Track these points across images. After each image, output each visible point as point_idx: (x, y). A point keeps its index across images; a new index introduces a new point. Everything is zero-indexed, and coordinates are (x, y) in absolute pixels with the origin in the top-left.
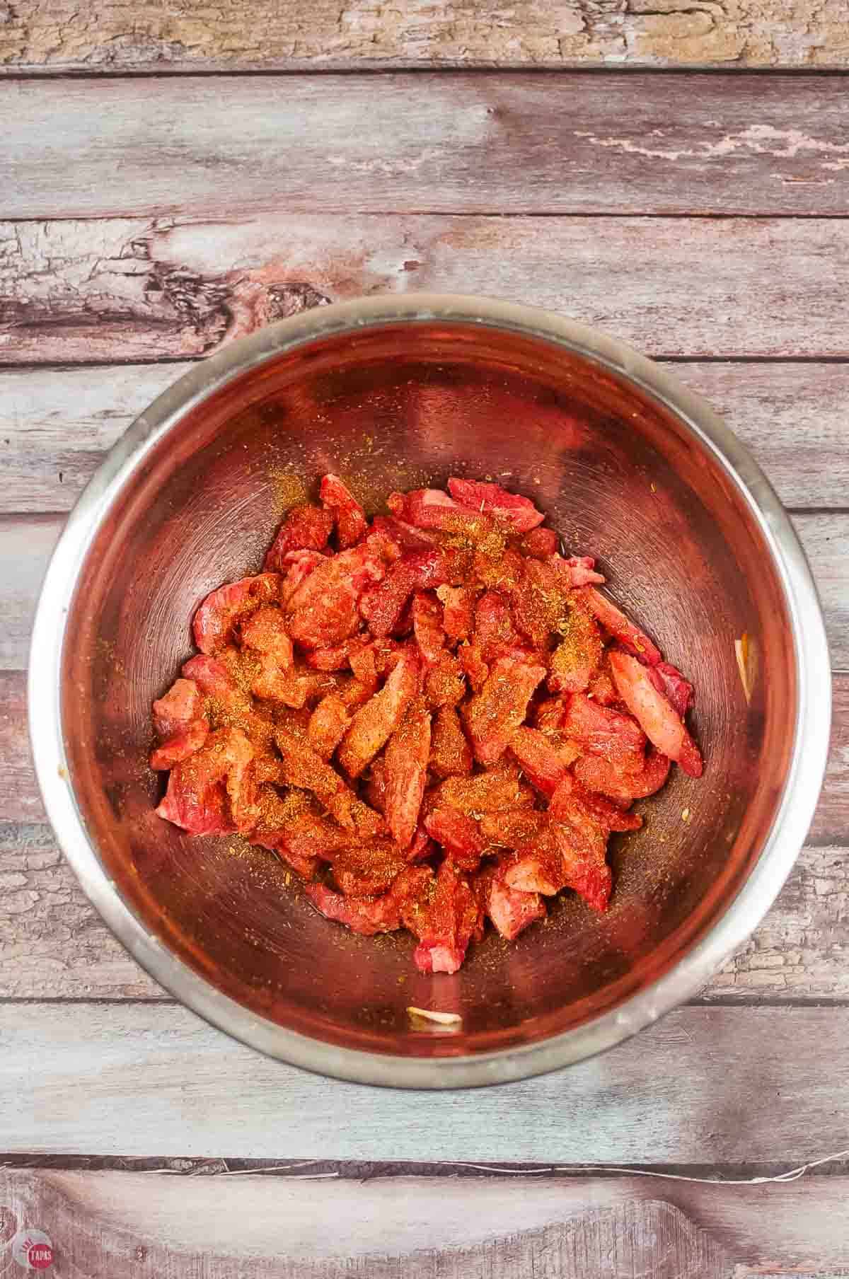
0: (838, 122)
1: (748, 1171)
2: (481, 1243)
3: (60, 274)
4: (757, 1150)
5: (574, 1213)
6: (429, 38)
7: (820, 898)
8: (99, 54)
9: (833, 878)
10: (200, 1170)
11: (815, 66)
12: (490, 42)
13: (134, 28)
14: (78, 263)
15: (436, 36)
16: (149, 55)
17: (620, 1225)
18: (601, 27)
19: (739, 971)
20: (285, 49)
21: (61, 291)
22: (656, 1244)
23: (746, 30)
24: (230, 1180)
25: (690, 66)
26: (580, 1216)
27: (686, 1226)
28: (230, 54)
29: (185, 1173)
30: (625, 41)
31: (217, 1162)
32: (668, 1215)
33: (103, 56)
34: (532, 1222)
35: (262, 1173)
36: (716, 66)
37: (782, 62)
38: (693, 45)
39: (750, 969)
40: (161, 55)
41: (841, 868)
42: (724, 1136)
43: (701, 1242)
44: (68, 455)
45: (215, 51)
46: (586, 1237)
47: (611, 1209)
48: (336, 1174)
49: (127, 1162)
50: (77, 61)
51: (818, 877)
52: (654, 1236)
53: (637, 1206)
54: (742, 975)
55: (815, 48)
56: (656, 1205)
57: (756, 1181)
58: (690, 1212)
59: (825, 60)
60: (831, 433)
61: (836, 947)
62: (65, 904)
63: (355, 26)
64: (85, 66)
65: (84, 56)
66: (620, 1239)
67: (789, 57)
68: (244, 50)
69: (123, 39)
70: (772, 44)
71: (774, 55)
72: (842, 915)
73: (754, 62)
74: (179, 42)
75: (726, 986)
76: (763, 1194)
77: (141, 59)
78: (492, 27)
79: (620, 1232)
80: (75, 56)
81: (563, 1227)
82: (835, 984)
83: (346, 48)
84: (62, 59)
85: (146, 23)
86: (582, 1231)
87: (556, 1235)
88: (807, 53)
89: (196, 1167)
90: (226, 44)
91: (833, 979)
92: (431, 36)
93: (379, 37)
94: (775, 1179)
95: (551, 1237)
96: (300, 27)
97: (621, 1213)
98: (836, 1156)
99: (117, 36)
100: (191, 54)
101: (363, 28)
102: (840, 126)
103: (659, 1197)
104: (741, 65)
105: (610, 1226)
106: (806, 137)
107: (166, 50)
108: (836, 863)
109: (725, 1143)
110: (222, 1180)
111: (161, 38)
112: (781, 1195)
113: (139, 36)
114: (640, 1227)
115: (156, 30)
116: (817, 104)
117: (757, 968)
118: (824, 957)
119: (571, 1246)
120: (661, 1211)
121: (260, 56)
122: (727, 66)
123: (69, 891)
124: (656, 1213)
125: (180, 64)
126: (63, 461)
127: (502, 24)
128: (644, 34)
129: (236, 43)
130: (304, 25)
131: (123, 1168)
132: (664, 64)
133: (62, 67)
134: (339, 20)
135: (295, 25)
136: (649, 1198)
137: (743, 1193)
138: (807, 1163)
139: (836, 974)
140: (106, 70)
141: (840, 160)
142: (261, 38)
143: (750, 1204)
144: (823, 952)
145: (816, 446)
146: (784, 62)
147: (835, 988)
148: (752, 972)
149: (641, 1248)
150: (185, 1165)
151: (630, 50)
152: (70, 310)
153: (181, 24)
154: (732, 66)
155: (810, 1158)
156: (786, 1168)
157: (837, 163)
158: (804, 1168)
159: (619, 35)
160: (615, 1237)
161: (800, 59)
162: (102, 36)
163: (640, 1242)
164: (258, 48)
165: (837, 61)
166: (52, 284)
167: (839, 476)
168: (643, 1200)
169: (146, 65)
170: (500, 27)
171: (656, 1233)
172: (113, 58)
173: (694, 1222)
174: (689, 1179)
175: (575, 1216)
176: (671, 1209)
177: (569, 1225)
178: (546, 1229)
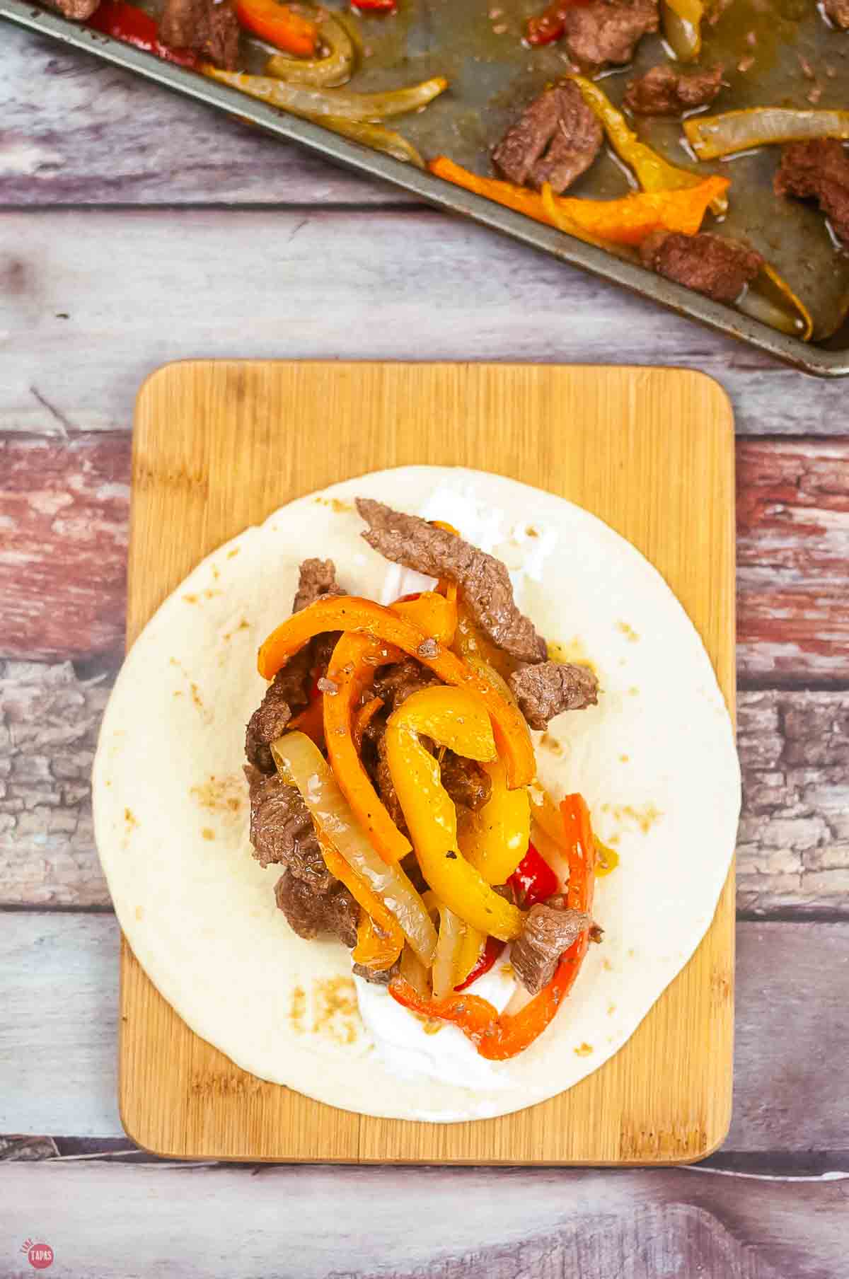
1: (816, 1162)
2: (427, 1264)
4: (831, 1133)
5: (562, 1222)
10: (17, 1153)
17: (629, 1239)
19: (808, 871)
22: (682, 1267)
24: (63, 1168)
26: (572, 1228)
27: (725, 1242)
31: (44, 1141)
32: (699, 1225)
34: (502, 1236)
35: (109, 1159)
39: (822, 869)
42: (784, 1111)
43: (746, 1264)
46: (579, 1258)
47: (614, 1216)
52: (680, 1257)
53: (653, 1212)
54: (811, 876)
56: (682, 1210)
57: (829, 1176)
58: (734, 1224)
66: (630, 1261)
75: (789, 893)
76: (838, 1196)
79: (628, 1251)
81: (545, 1243)
86: (574, 1248)
87: (536, 1255)
89: (13, 1149)
95: (529, 1256)
97: (630, 1223)
103: (687, 1200)
105: (615, 1241)
109: (782, 1121)
110: (54, 1169)
114: (658, 1243)
117: (832, 868)
119: (558, 1269)
120: (689, 1219)
124: (682, 1222)
136: (673, 1200)
137: (810, 1195)
143: (818, 1210)
148: (826, 873)
149: (659, 1273)
160: (623, 1258)
163: (659, 1266)
168: (665, 1202)
171: (682, 1251)
173: (737, 1237)
174: (730, 1173)
175: (564, 1227)
176: (704, 1216)
177: (555, 1240)
178: (522, 1245)
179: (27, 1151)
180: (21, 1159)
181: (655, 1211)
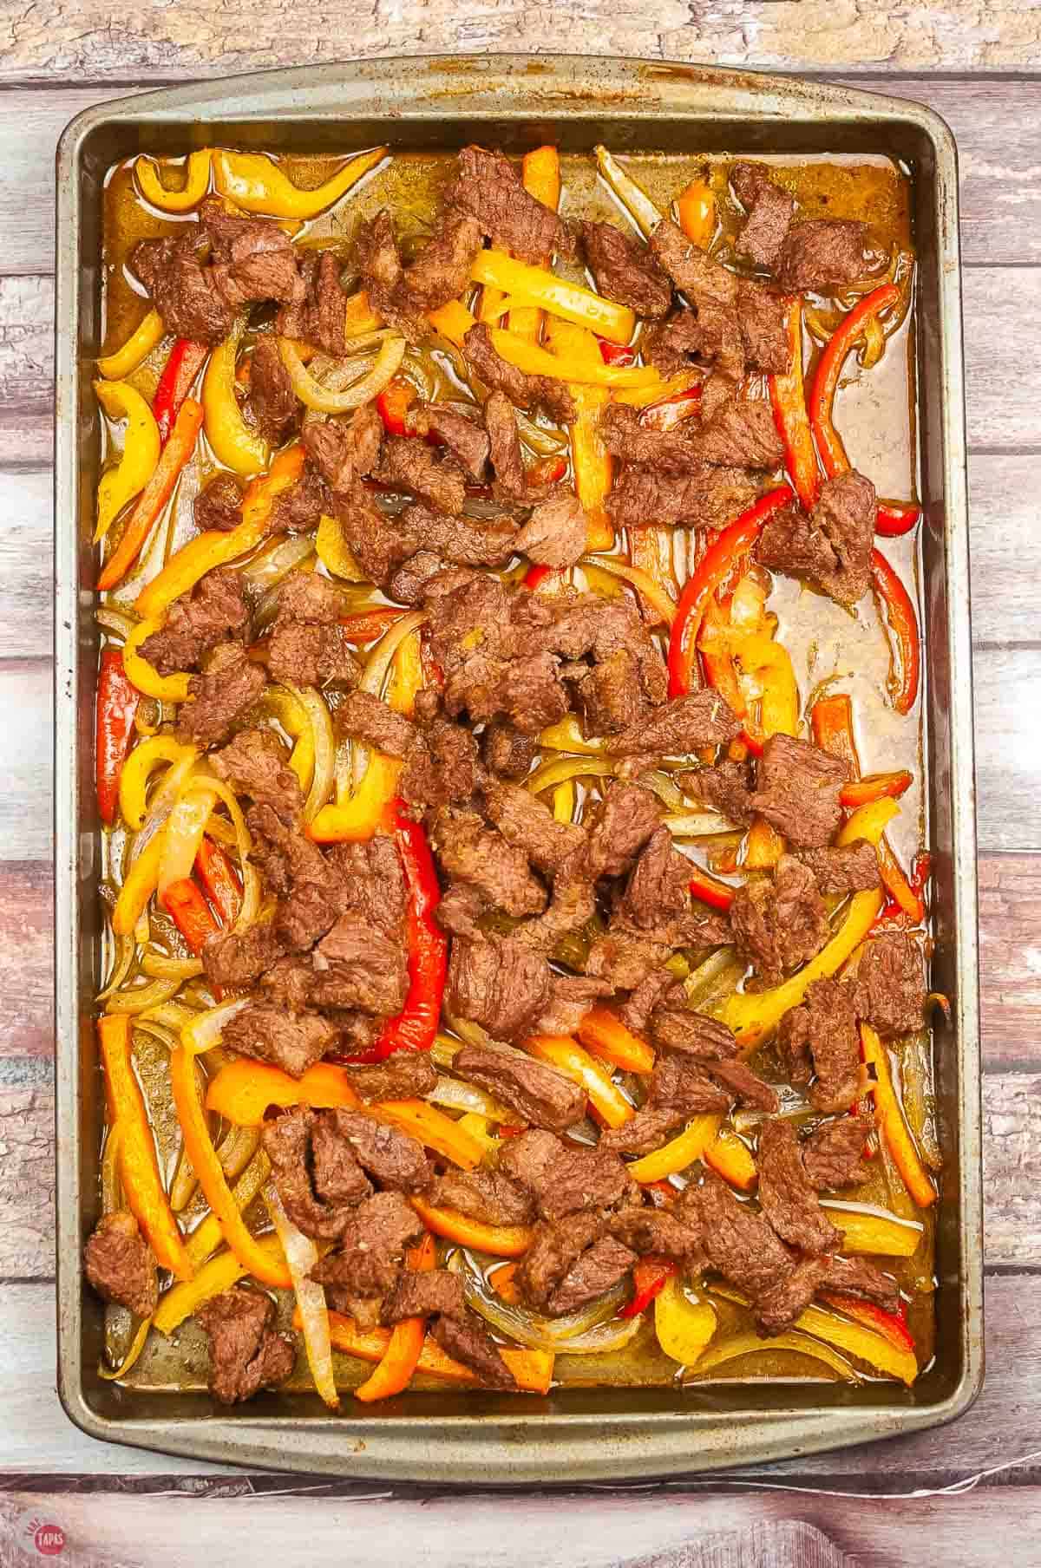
0: (1017, 141)
1: (907, 1482)
3: (20, 346)
4: (919, 1457)
5: (690, 1538)
6: (491, 34)
7: (998, 1140)
8: (65, 56)
9: (1013, 1114)
10: (218, 1491)
11: (988, 69)
12: (570, 38)
13: (109, 22)
14: (41, 332)
15: (501, 32)
16: (131, 58)
17: (747, 1553)
18: (712, 18)
20: (305, 50)
21: (20, 368)
23: (900, 22)
24: (258, 1503)
25: (827, 69)
26: (698, 1542)
27: (829, 1552)
28: (235, 54)
29: (200, 1494)
30: (744, 37)
31: (239, 1479)
32: (807, 1537)
33: (71, 59)
34: (638, 1551)
35: (297, 1493)
36: (861, 68)
37: (944, 63)
38: (831, 42)
40: (144, 59)
41: (1024, 1101)
44: (32, 582)
45: (215, 52)
47: (734, 1532)
48: (389, 1494)
49: (126, 1482)
50: (36, 66)
51: (993, 1113)
53: (768, 1528)
55: (988, 44)
56: (792, 1525)
57: (919, 1493)
58: (834, 1533)
59: (1001, 60)
60: (1007, 545)
61: (1018, 1200)
62: (41, 1158)
63: (396, 18)
64: (47, 72)
65: (45, 60)
67: (956, 56)
68: (252, 50)
69: (95, 37)
70: (934, 40)
71: (937, 53)
72: (1025, 1160)
73: (910, 64)
74: (168, 40)
76: (925, 1511)
77: (120, 64)
78: (572, 19)
79: (747, 1561)
80: (34, 60)
81: (675, 1556)
82: (1016, 1247)
83: (385, 47)
84: (16, 64)
85: (124, 17)
86: (700, 1560)
87: (667, 1566)
88: (978, 51)
89: (211, 1488)
90: (229, 44)
91: (1013, 1241)
92: (493, 31)
93: (427, 31)
94: (942, 1491)
96: (324, 21)
97: (748, 1537)
98: (1017, 1462)
99: (87, 34)
100: (183, 57)
101: (406, 22)
102: (1020, 146)
103: (796, 1517)
104: (894, 68)
105: (735, 1554)
106: (977, 161)
107: (152, 52)
108: (1017, 1095)
110: (246, 1504)
111: (145, 36)
112: (949, 1511)
113: (117, 33)
114: (772, 1554)
115: (138, 24)
116: (992, 118)
118: (1002, 1213)
120: (798, 1534)
121: (274, 58)
122: (874, 68)
123: (46, 1142)
124: (792, 1535)
125: (167, 70)
126: (26, 591)
127: (585, 14)
128: (770, 27)
129: (243, 42)
130: (329, 17)
131: (120, 1490)
132: (795, 67)
133: (18, 76)
134: (375, 10)
135: (318, 18)
136: (782, 1518)
137: (902, 1510)
138: (982, 1470)
139: (1017, 1234)
140: (75, 78)
141: (1021, 191)
142: (272, 35)
143: (908, 1523)
144: (1002, 1207)
145: (991, 562)
146: (949, 63)
147: (1017, 1252)
150: (199, 1485)
151: (751, 47)
152: (33, 394)
153: (171, 17)
154: (883, 68)
155: (985, 1465)
156: (955, 1478)
157: (1016, 194)
158: (977, 1477)
159: (736, 29)
160: (742, 1566)
161: (968, 58)
162: (70, 33)
164: (271, 48)
165: (1016, 61)
166: (10, 361)
167: (1021, 600)
168: (778, 1519)
169: (125, 71)
170: (582, 18)
171: (792, 1561)
172: (82, 62)
173: (839, 1547)
174: (834, 1493)
175: (691, 1543)
176: (811, 1530)
177: (682, 1553)
178: (655, 1559)
179: (226, 1489)
180: (222, 1496)
181: (769, 1527)
